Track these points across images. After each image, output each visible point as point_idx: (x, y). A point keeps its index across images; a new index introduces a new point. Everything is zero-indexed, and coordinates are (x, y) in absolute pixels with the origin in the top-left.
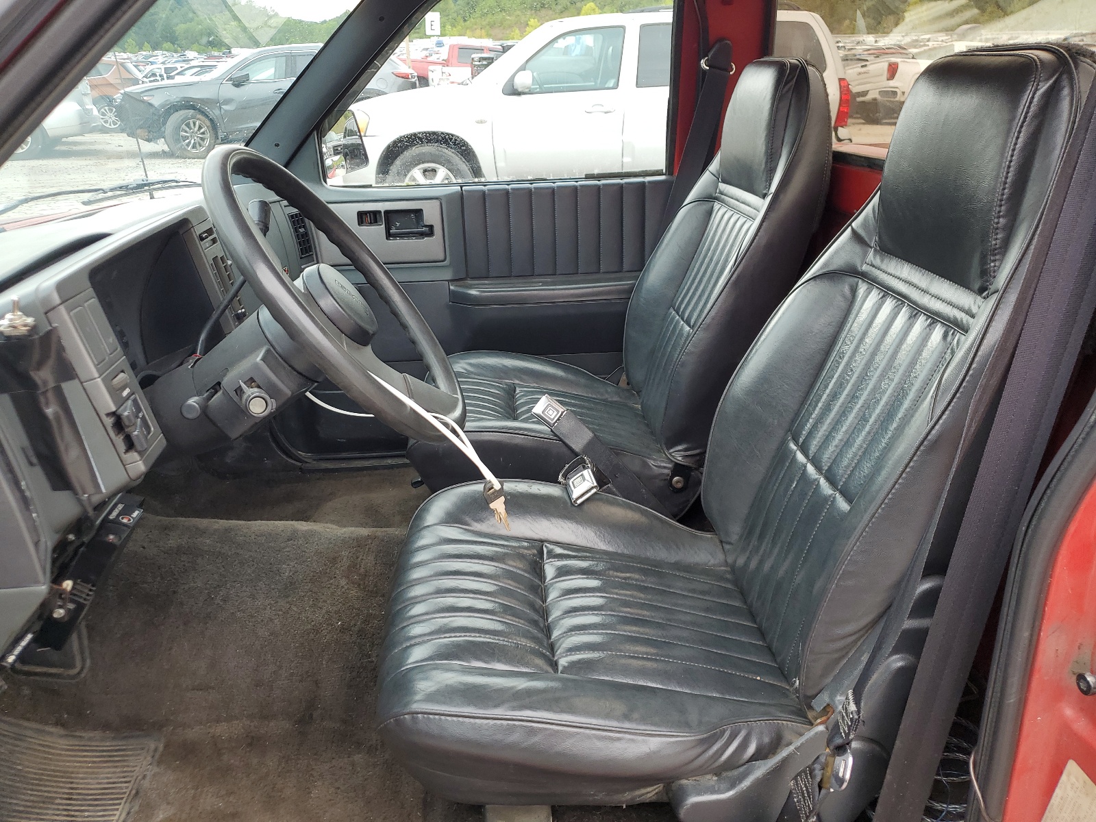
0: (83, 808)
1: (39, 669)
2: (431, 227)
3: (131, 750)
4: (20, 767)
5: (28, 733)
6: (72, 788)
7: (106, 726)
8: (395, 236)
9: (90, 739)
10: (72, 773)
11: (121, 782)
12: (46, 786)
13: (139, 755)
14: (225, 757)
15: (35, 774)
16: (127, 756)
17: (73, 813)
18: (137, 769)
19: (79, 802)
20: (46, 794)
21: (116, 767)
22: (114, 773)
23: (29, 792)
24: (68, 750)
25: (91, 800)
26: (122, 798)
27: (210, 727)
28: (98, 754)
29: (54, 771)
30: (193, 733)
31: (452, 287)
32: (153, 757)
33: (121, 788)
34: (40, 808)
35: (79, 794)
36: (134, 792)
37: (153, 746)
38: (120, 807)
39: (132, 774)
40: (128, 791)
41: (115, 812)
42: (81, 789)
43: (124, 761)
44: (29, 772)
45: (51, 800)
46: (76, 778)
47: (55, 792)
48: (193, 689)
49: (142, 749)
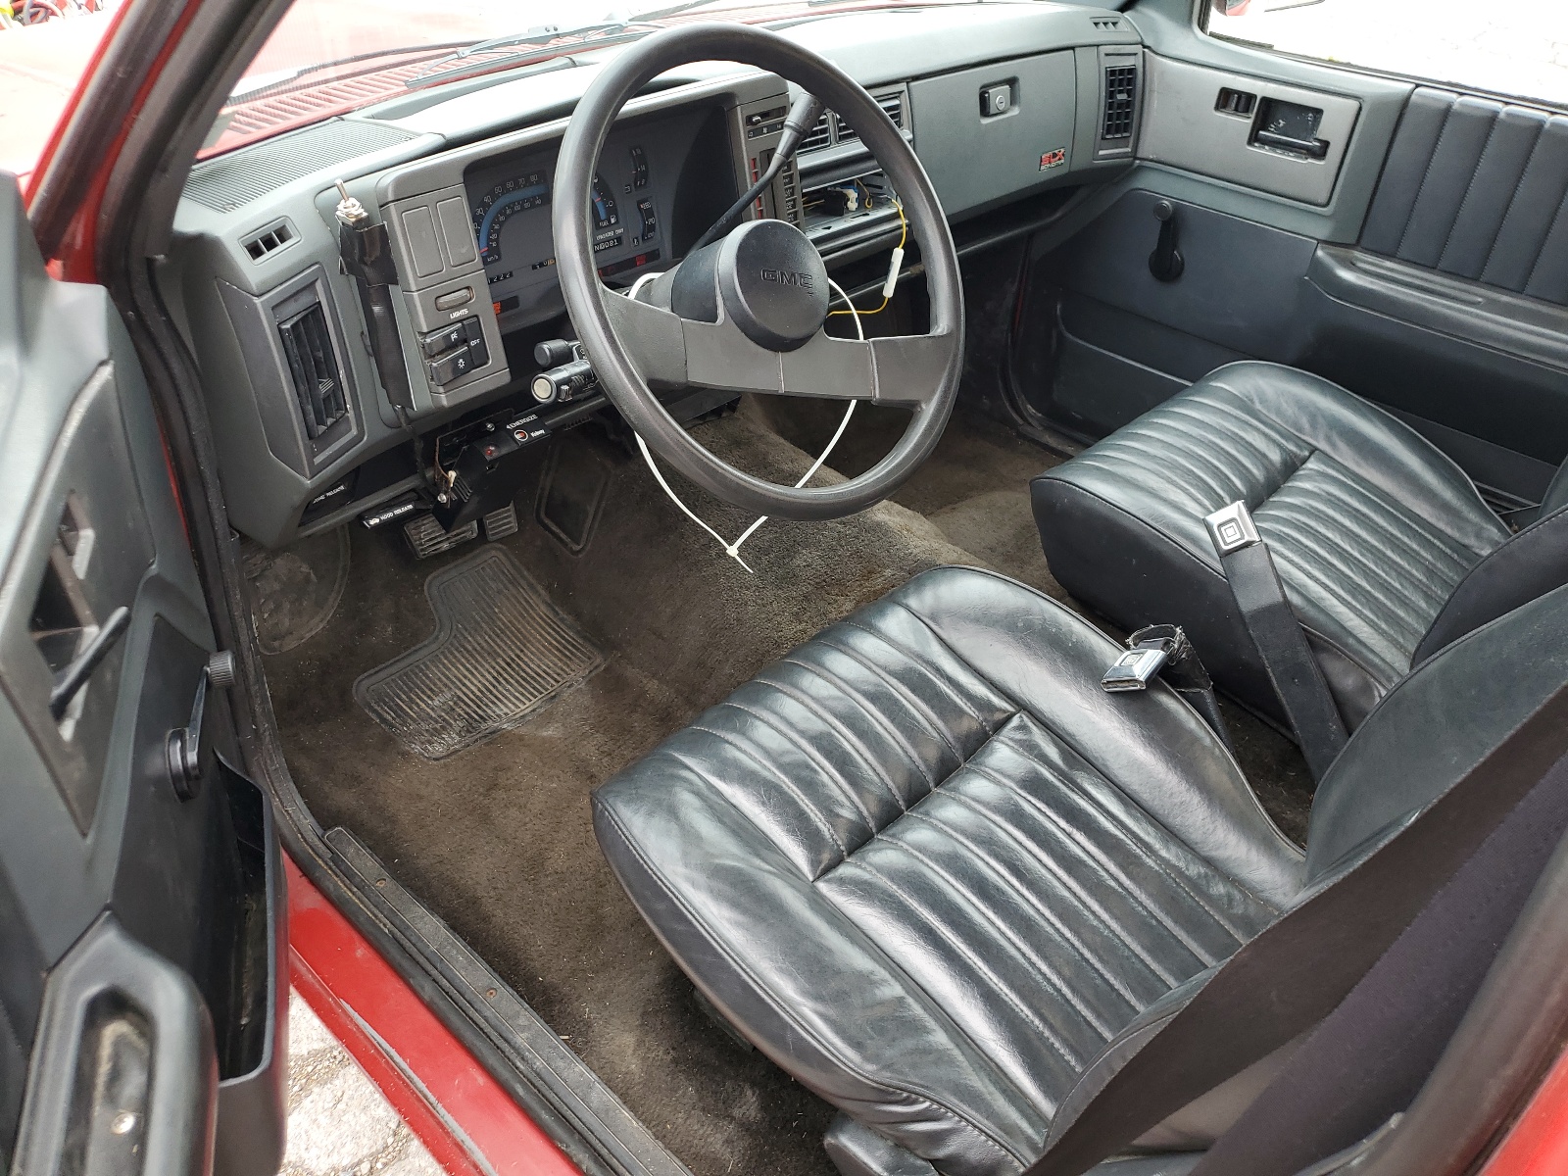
0: (511, 680)
1: (554, 528)
2: (1326, 144)
3: (582, 653)
4: (496, 610)
5: (523, 582)
6: (518, 657)
7: (578, 616)
8: (1265, 142)
9: (562, 620)
10: (529, 642)
11: (552, 678)
12: (502, 640)
13: (582, 662)
14: (635, 716)
15: (504, 624)
16: (575, 656)
17: (501, 679)
18: (573, 674)
19: (513, 673)
20: (496, 647)
21: (560, 660)
22: (555, 665)
23: (487, 638)
24: (541, 618)
25: (521, 677)
26: (541, 693)
27: (645, 677)
28: (559, 638)
29: (518, 630)
30: (631, 672)
31: (1320, 253)
32: (591, 672)
33: (548, 682)
34: (482, 657)
35: (518, 665)
36: (553, 694)
37: (598, 661)
38: (534, 700)
39: (565, 676)
40: (551, 689)
41: (526, 702)
42: (523, 662)
43: (570, 659)
44: (501, 620)
45: (494, 655)
46: (528, 649)
47: (504, 650)
48: (649, 629)
49: (589, 658)
